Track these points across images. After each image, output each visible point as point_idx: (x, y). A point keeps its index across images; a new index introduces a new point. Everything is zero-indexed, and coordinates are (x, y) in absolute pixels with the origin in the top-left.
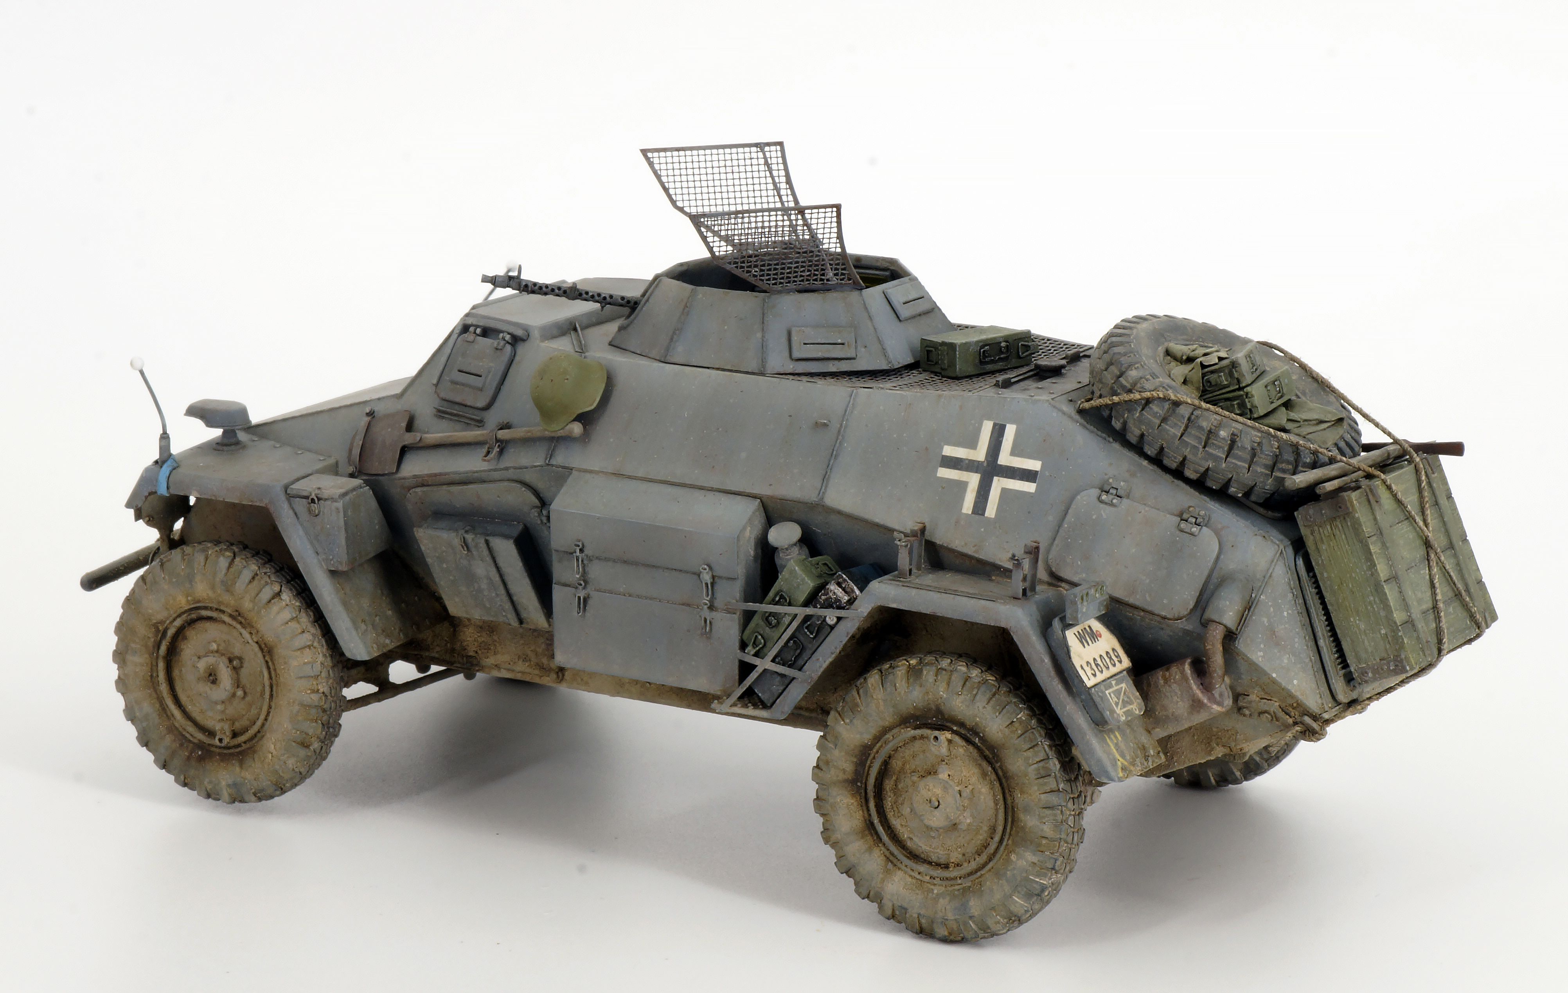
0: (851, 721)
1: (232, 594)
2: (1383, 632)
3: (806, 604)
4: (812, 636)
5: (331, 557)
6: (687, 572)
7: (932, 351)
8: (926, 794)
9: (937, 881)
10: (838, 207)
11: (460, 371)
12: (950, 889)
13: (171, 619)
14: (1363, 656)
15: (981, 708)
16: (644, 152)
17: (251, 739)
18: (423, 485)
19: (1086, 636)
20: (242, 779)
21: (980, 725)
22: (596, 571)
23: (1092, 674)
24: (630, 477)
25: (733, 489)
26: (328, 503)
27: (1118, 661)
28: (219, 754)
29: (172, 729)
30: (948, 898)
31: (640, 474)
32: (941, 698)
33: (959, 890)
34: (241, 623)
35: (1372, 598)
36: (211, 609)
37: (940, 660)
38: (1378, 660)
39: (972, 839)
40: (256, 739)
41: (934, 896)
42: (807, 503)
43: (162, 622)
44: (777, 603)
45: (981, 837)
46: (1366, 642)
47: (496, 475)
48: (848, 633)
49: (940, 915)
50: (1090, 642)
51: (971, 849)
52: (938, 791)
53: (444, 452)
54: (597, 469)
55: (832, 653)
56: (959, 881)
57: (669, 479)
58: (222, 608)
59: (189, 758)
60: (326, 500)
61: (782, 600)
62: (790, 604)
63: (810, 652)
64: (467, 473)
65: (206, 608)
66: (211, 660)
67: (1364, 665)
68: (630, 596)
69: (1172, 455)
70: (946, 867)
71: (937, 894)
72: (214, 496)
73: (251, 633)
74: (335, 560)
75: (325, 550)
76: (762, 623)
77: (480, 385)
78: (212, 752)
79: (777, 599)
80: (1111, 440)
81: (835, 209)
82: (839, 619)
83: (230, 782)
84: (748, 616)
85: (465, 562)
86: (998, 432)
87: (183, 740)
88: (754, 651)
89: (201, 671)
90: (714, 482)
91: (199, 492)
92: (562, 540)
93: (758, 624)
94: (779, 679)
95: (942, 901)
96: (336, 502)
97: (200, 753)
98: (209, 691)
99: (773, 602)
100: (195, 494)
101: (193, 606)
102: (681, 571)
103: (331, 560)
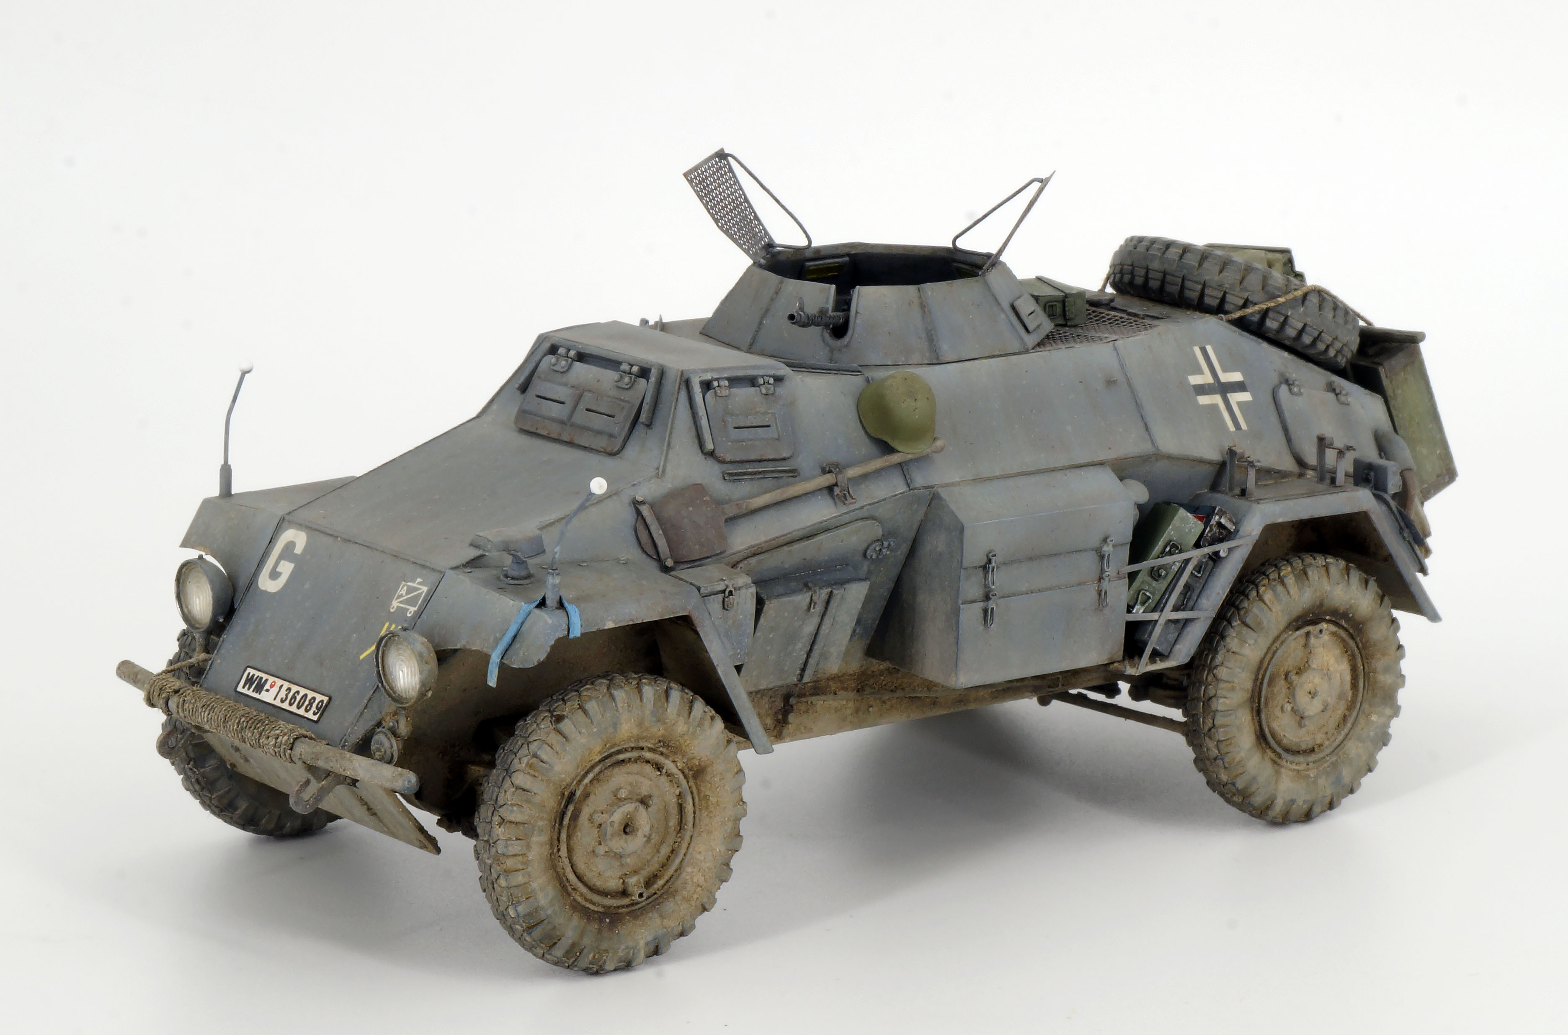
1: (664, 723)
3: (1197, 545)
4: (1199, 575)
5: (739, 651)
6: (1085, 550)
8: (1309, 687)
9: (1311, 765)
11: (735, 427)
12: (1321, 769)
13: (578, 778)
17: (668, 881)
18: (754, 555)
20: (665, 930)
24: (990, 479)
25: (1082, 461)
26: (743, 591)
28: (628, 913)
29: (576, 907)
30: (1324, 777)
31: (997, 473)
33: (1328, 767)
34: (662, 754)
36: (626, 750)
39: (1331, 717)
40: (673, 880)
41: (1313, 779)
42: (1143, 456)
43: (569, 785)
44: (1170, 553)
45: (1340, 712)
47: (847, 518)
49: (1321, 793)
52: (1317, 680)
53: (772, 513)
54: (957, 480)
56: (1328, 758)
57: (1024, 469)
58: (641, 744)
59: (600, 931)
60: (740, 588)
61: (1174, 548)
62: (1181, 552)
63: (1197, 591)
65: (619, 752)
66: (629, 807)
68: (1032, 592)
70: (1313, 750)
71: (1315, 777)
72: (632, 620)
73: (674, 762)
74: (742, 653)
75: (733, 645)
76: (1149, 579)
77: (776, 436)
78: (620, 913)
79: (1168, 549)
82: (1230, 550)
83: (650, 937)
84: (1132, 576)
85: (798, 624)
86: (1205, 355)
87: (587, 914)
88: (1143, 608)
89: (616, 826)
90: (1063, 461)
91: (614, 621)
92: (973, 555)
93: (1143, 582)
94: (1173, 625)
95: (1321, 781)
96: (751, 587)
97: (608, 920)
98: (624, 845)
99: (1163, 554)
100: (610, 625)
101: (606, 754)
102: (1080, 551)
103: (738, 654)
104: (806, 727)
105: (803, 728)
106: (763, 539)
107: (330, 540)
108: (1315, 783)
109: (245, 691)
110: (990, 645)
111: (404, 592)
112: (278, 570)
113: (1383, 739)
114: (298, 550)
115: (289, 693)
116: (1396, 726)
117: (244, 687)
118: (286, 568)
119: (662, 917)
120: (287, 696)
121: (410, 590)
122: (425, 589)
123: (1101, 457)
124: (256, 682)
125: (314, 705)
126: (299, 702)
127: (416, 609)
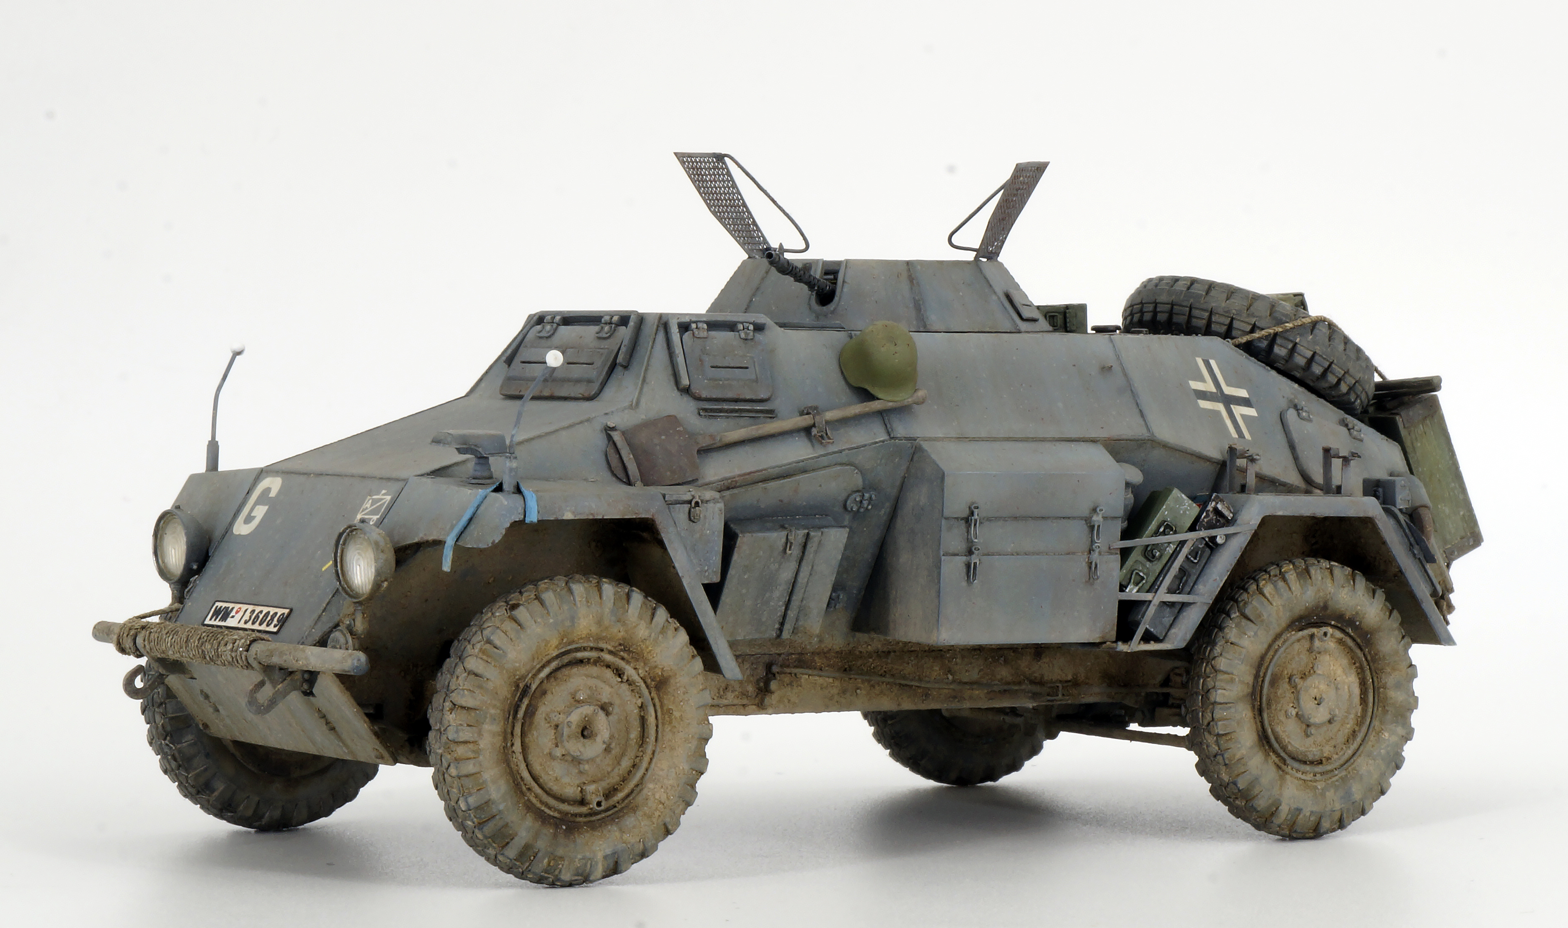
1: (624, 624)
2: (1462, 513)
3: (1192, 528)
4: (1196, 561)
5: (706, 568)
6: (1074, 518)
7: (1055, 316)
8: (1314, 692)
9: (1318, 777)
11: (712, 367)
12: (1329, 782)
13: (534, 671)
14: (1448, 537)
15: (1361, 596)
17: (628, 796)
18: (728, 489)
20: (624, 845)
21: (1360, 613)
24: (974, 440)
25: (1072, 436)
26: (711, 505)
28: (586, 823)
29: (529, 807)
30: (1332, 791)
31: (984, 435)
32: (1330, 593)
33: (1337, 781)
34: (623, 659)
36: (584, 649)
38: (1459, 539)
39: (1339, 731)
40: (633, 795)
41: (1320, 791)
42: (1138, 440)
43: (523, 677)
45: (1348, 726)
46: (1451, 526)
47: (825, 461)
48: (1241, 549)
49: (1329, 807)
51: (1341, 738)
52: (1322, 687)
53: (747, 449)
54: (941, 435)
55: (1228, 571)
56: (1336, 772)
57: (1011, 435)
58: (601, 645)
59: (555, 837)
60: (707, 502)
61: (1168, 528)
62: (1175, 532)
63: (1194, 578)
65: (578, 650)
66: (587, 710)
70: (1320, 762)
71: (1322, 789)
72: (592, 514)
73: (635, 669)
74: (710, 571)
75: (700, 560)
76: (1142, 559)
77: (753, 377)
78: (578, 822)
79: (1162, 530)
82: (1228, 537)
83: (609, 851)
84: (1125, 553)
86: (1209, 367)
87: (542, 818)
88: (1137, 588)
89: (573, 727)
90: (1053, 433)
91: (573, 513)
92: (956, 506)
93: (1136, 561)
94: (1168, 609)
95: (1330, 794)
96: (718, 502)
97: (564, 827)
98: (582, 750)
99: (1156, 533)
100: (568, 516)
101: (563, 650)
102: (1069, 518)
103: (706, 572)
104: (789, 700)
105: (786, 701)
106: (737, 472)
107: (302, 479)
108: (1323, 794)
109: (212, 622)
110: (974, 603)
111: (368, 505)
112: (252, 515)
113: (1397, 763)
114: (273, 494)
115: (253, 614)
116: (1409, 750)
117: (211, 619)
118: (260, 512)
119: (622, 831)
120: (250, 617)
121: (374, 502)
122: (389, 498)
123: (1093, 435)
124: (223, 613)
125: (276, 619)
126: (261, 621)
127: (378, 517)
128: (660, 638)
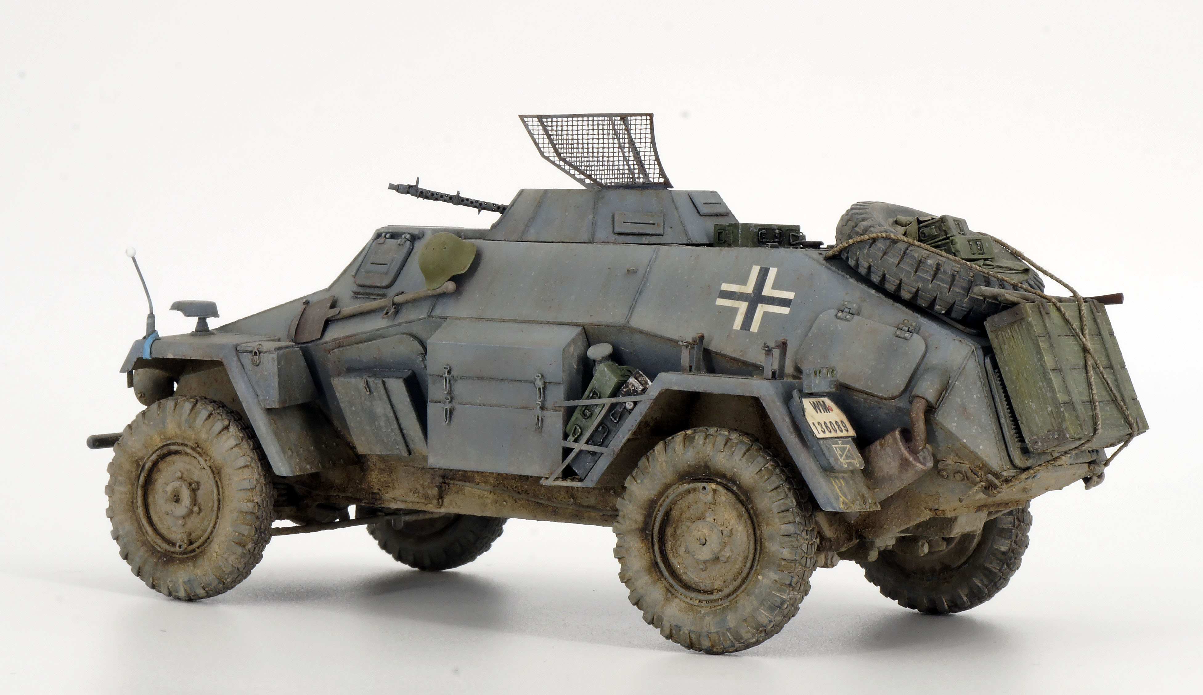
0: (642, 481)
1: (193, 429)
2: (1049, 409)
3: (612, 395)
4: (615, 421)
5: (267, 398)
6: (525, 381)
7: (722, 232)
8: (697, 534)
9: (704, 604)
10: (651, 116)
11: (372, 264)
12: (713, 609)
13: (148, 456)
14: (1035, 429)
15: (737, 460)
16: (522, 117)
17: (203, 544)
18: (341, 346)
19: (820, 407)
20: (194, 576)
21: (737, 474)
22: (460, 388)
23: (822, 431)
24: (489, 320)
25: (564, 320)
26: (266, 355)
27: (845, 430)
28: (179, 559)
29: (145, 543)
30: (711, 616)
31: (496, 317)
32: (708, 455)
33: (720, 609)
34: (199, 453)
35: (1041, 384)
36: (178, 444)
37: (708, 429)
38: (1046, 432)
39: (731, 569)
40: (207, 544)
41: (701, 615)
42: (617, 326)
43: (141, 459)
44: (591, 398)
45: (737, 566)
46: (1037, 419)
47: (391, 331)
48: (641, 414)
49: (705, 629)
50: (822, 411)
51: (730, 576)
52: (706, 531)
54: (464, 316)
55: (629, 431)
56: (720, 603)
57: (517, 318)
58: (186, 442)
59: (156, 564)
60: (265, 352)
61: (596, 394)
62: (600, 397)
64: (371, 331)
65: (174, 444)
66: (176, 485)
67: (1036, 437)
68: (484, 406)
69: (892, 280)
70: (711, 592)
71: (704, 614)
72: (184, 356)
73: (206, 460)
74: (270, 400)
75: (263, 392)
76: (580, 417)
78: (174, 557)
79: (592, 394)
80: (848, 277)
81: (648, 118)
82: (635, 403)
83: (186, 579)
84: (570, 412)
85: (368, 403)
86: (764, 273)
87: (153, 551)
88: (574, 438)
89: (169, 494)
90: (550, 317)
91: (172, 354)
92: (437, 366)
93: (577, 418)
94: (591, 456)
95: (707, 619)
96: (272, 353)
97: (165, 559)
98: (174, 509)
99: (589, 398)
100: (170, 356)
101: (165, 443)
102: (521, 381)
103: (267, 400)
104: (456, 504)
108: (702, 619)
119: (194, 566)
123: (575, 320)
128: (214, 441)
